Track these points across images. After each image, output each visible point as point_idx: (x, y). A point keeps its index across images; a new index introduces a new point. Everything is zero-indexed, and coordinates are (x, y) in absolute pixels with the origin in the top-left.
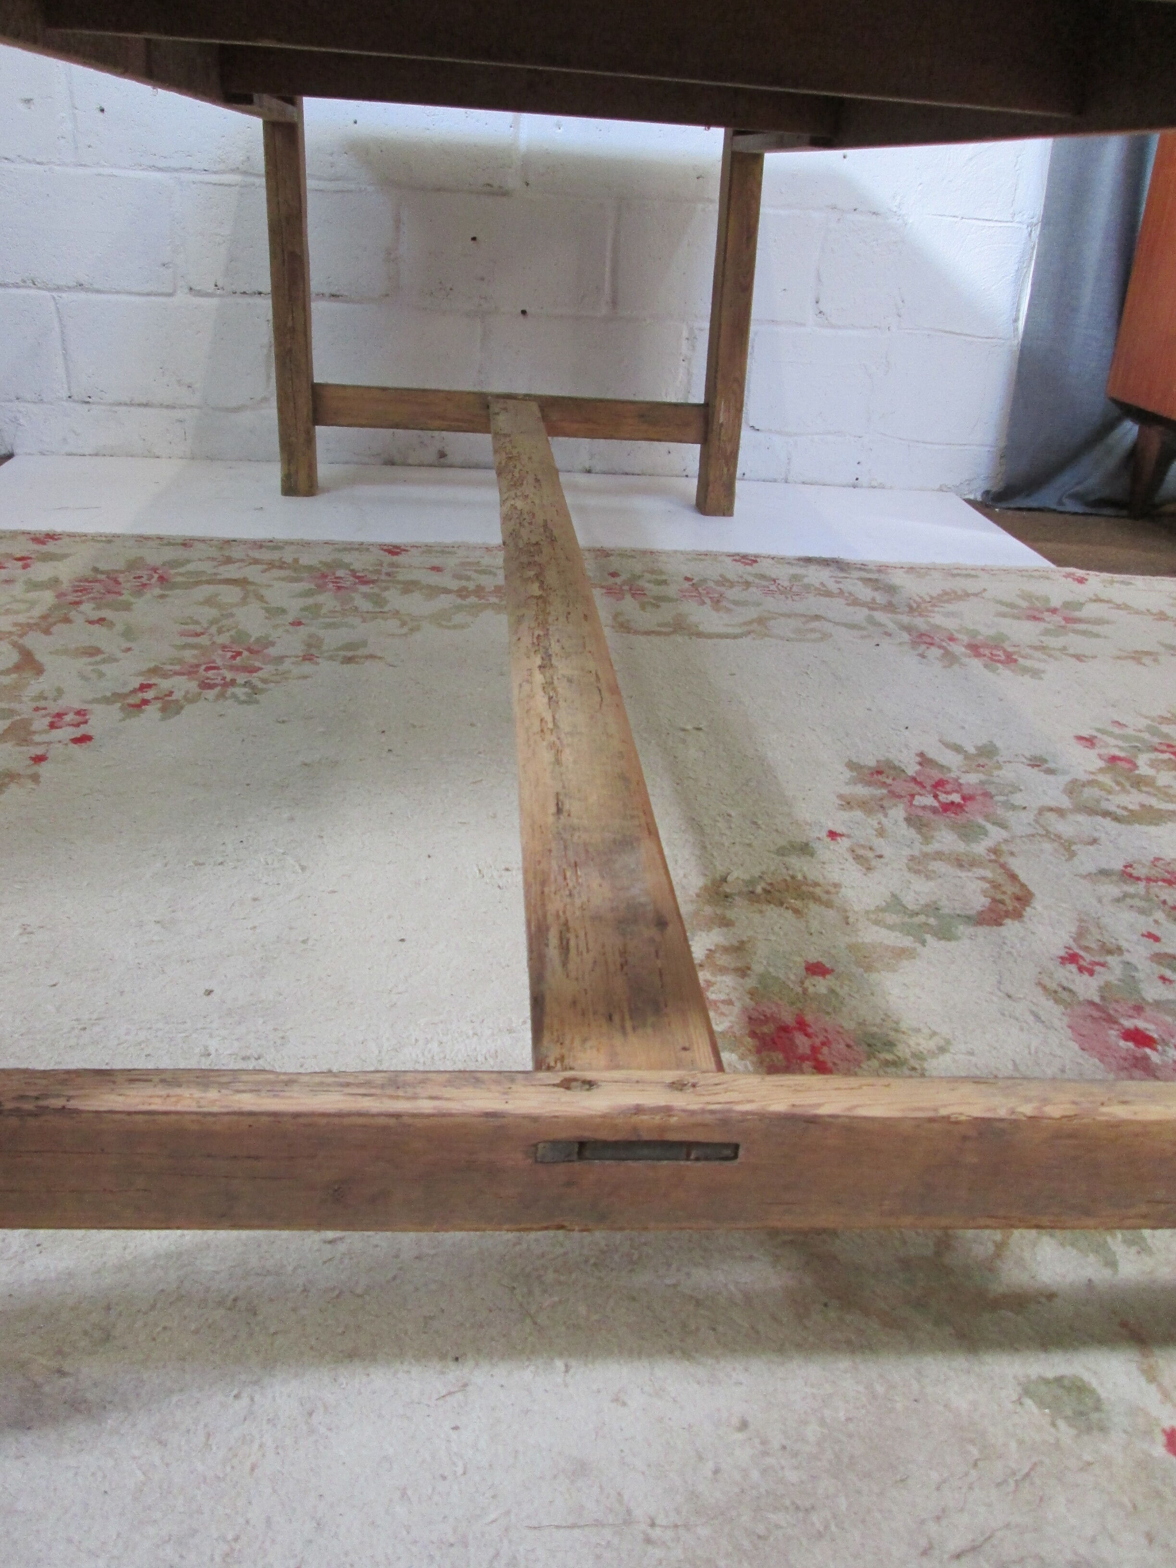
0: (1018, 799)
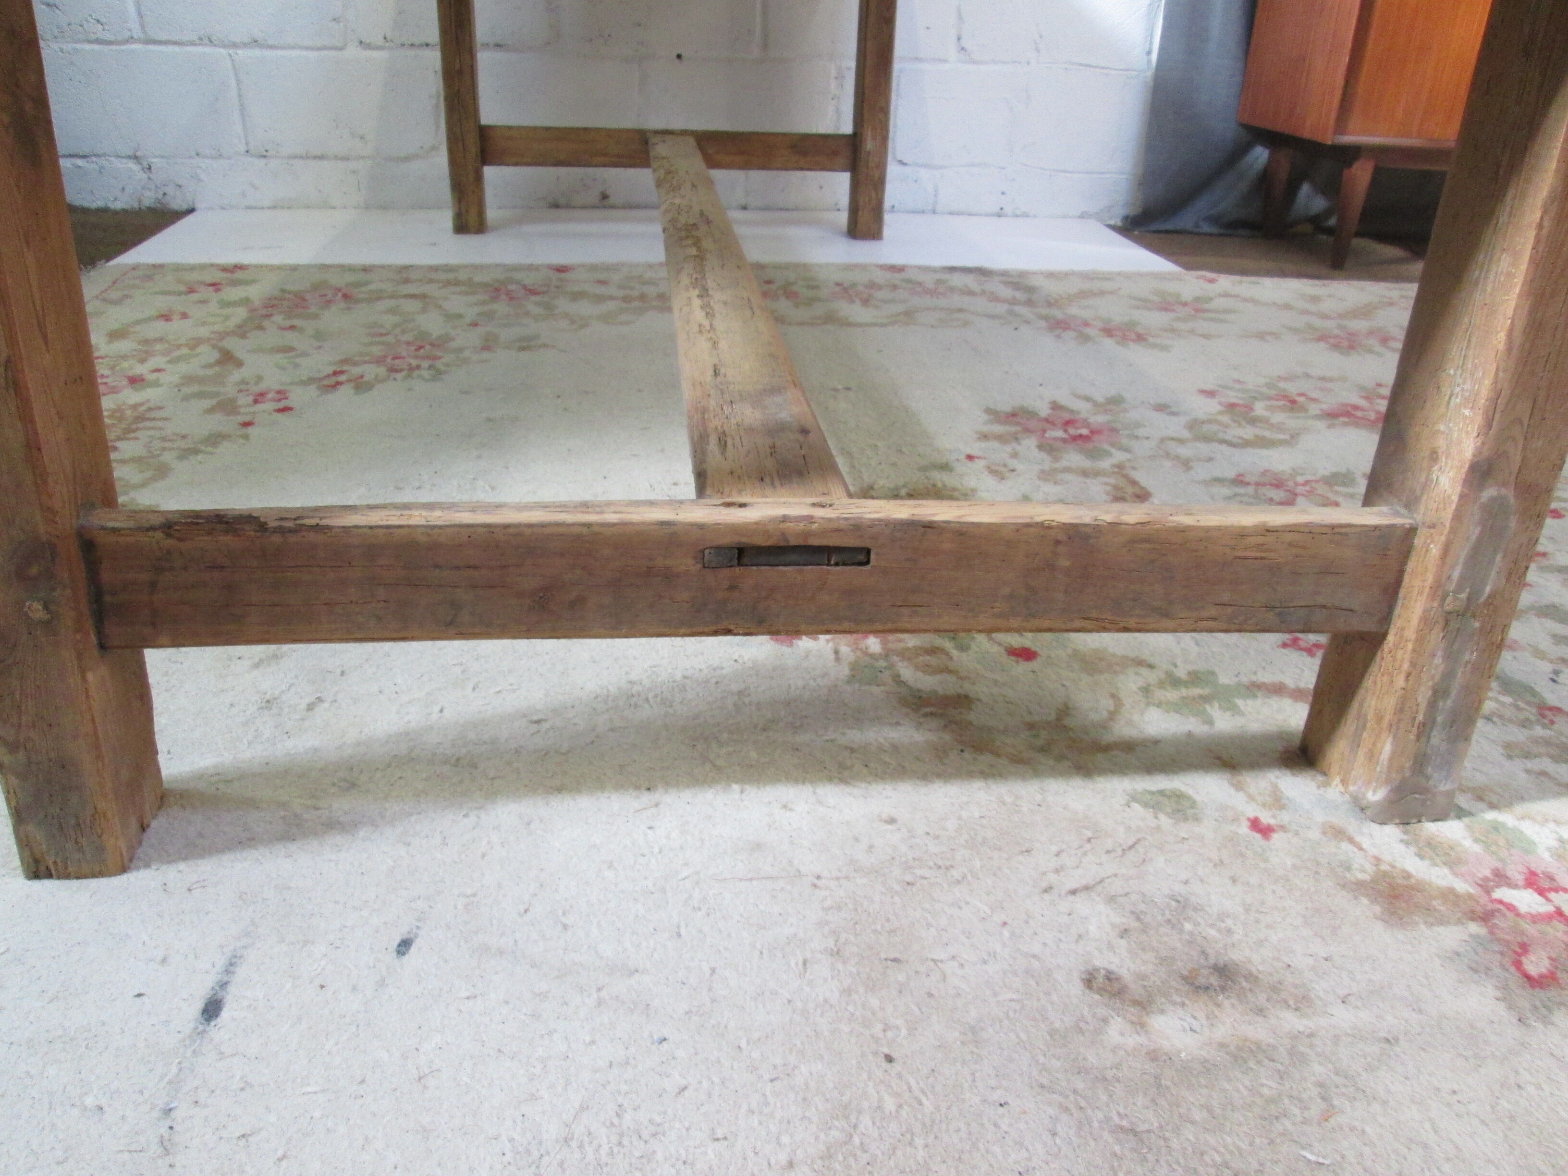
0: (1141, 432)
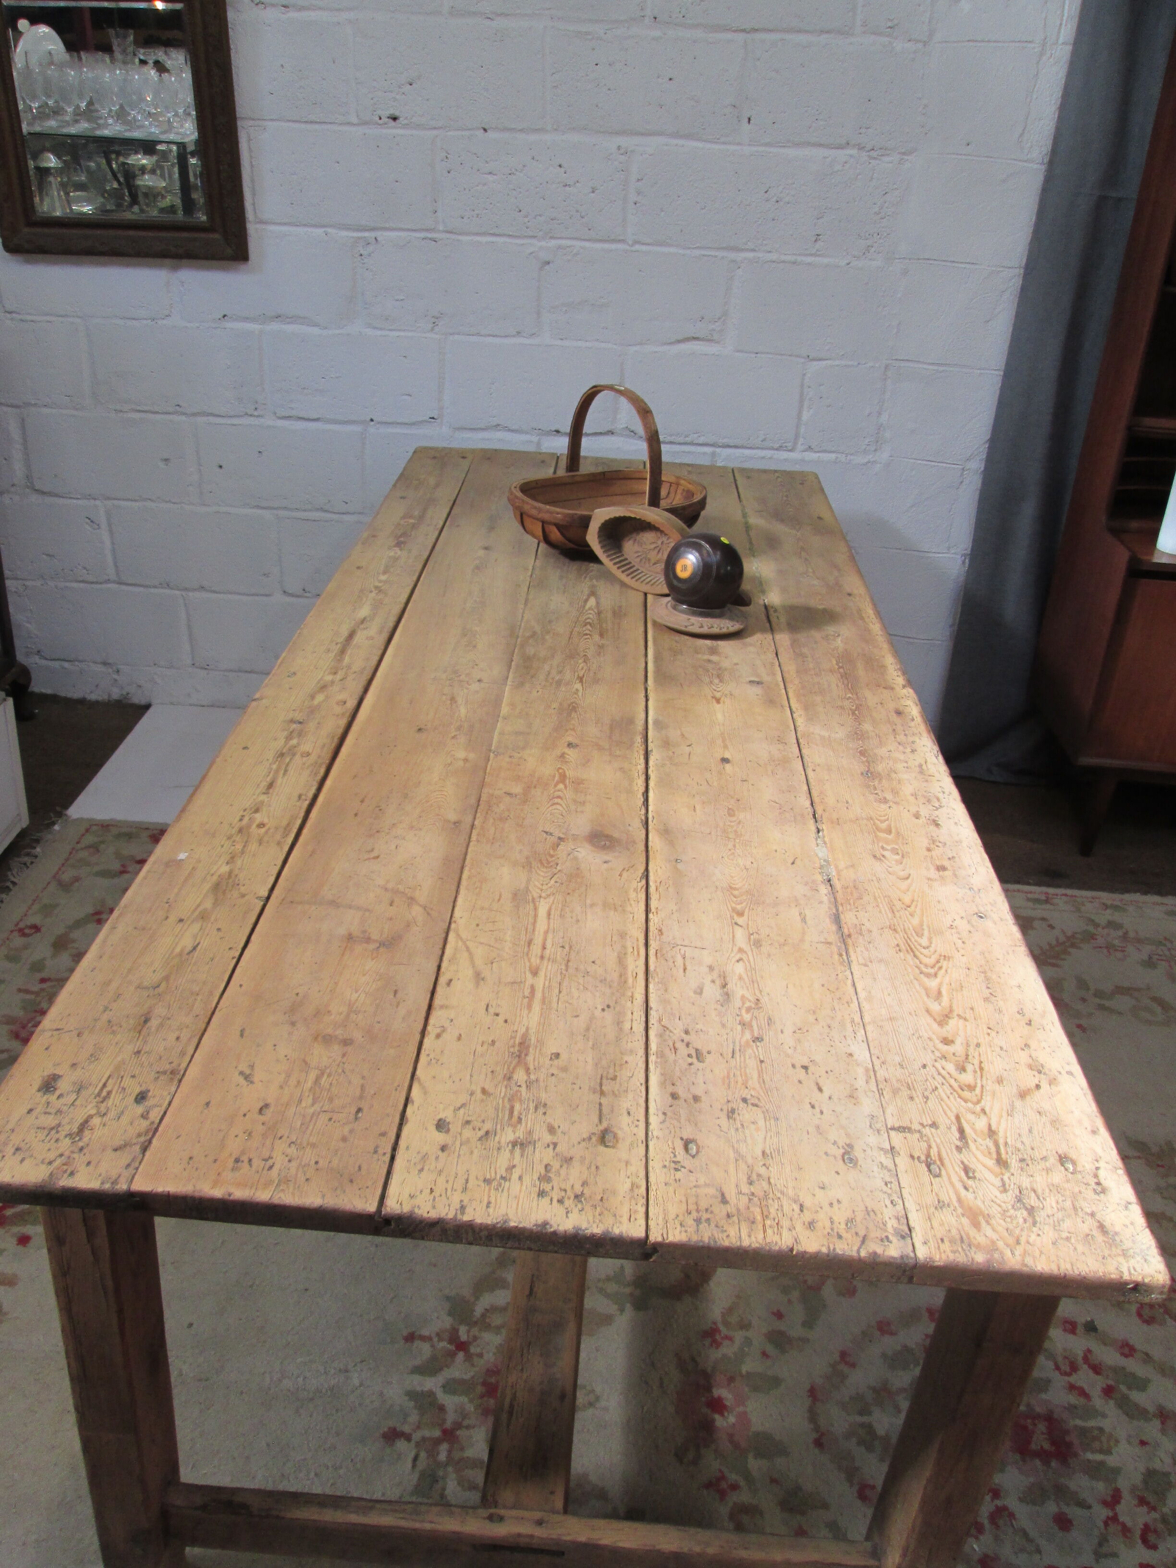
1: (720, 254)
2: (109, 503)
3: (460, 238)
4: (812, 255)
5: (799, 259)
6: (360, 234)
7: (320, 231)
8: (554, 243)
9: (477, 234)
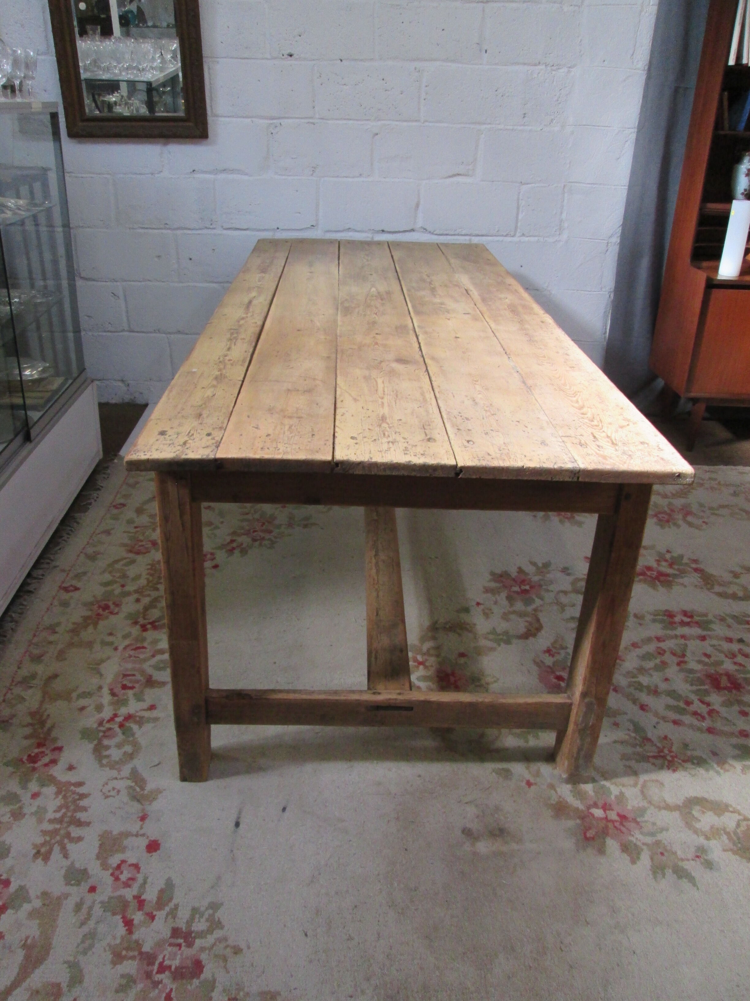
1: (472, 126)
2: (124, 283)
3: (328, 122)
4: (521, 125)
5: (515, 127)
6: (272, 122)
7: (249, 120)
8: (379, 123)
9: (336, 119)
